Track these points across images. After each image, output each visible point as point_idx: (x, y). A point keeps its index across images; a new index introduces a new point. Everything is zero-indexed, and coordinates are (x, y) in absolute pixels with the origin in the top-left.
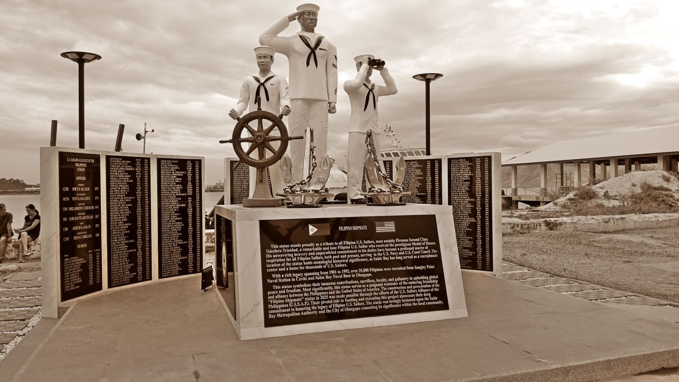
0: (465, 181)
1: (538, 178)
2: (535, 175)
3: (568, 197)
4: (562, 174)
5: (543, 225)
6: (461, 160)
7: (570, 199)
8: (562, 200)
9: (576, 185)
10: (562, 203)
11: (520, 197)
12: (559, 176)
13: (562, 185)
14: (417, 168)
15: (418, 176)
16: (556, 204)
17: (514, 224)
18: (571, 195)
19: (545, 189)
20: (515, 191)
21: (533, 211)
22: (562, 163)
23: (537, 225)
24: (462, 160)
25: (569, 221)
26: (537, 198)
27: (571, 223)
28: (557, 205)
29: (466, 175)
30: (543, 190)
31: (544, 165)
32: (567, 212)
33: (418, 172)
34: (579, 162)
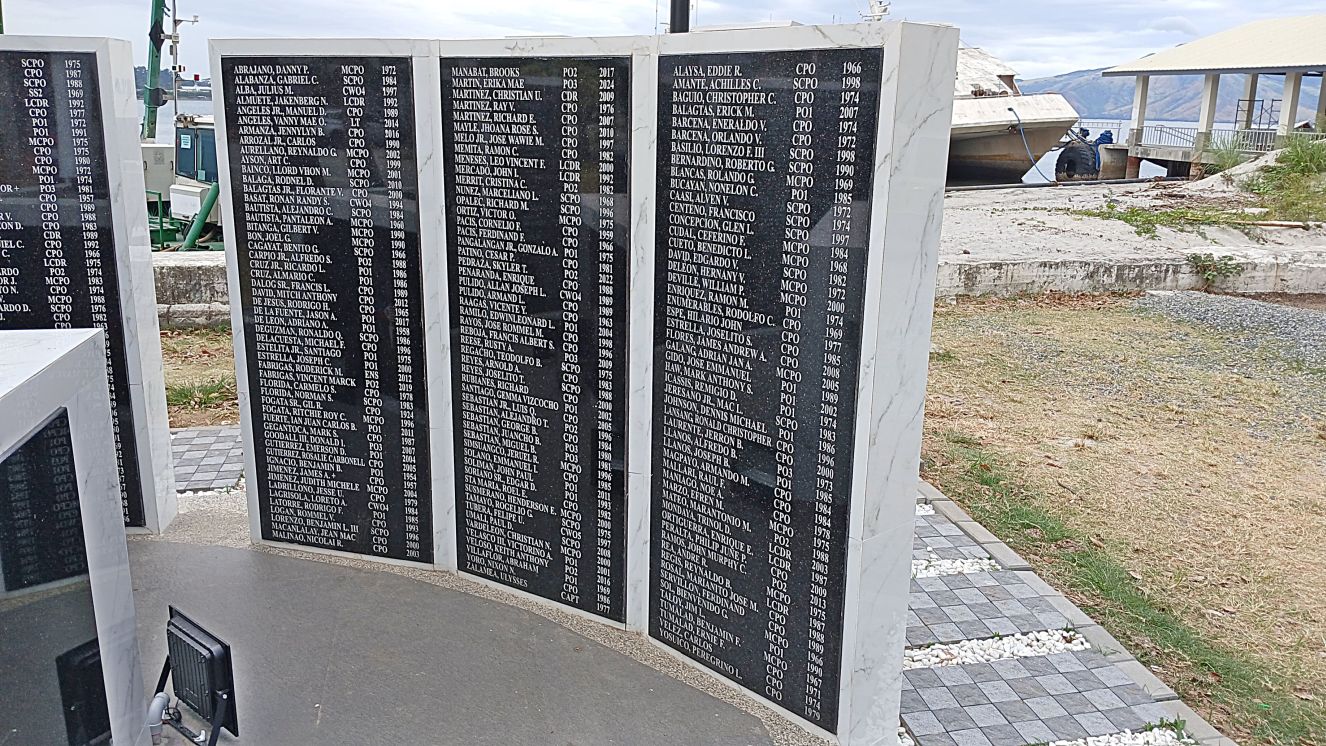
0: (734, 202)
1: (1195, 102)
2: (1190, 94)
3: (1261, 162)
4: (1252, 101)
5: (1186, 269)
6: (719, 70)
7: (1266, 169)
8: (1245, 170)
9: (1281, 130)
10: (1244, 178)
11: (1146, 152)
12: (1245, 105)
13: (1248, 126)
14: (520, 107)
15: (523, 151)
16: (1229, 180)
17: (1098, 266)
18: (1270, 159)
19: (1208, 135)
20: (1138, 134)
21: (1170, 196)
22: (1255, 73)
23: (1167, 271)
24: (726, 70)
25: (1265, 261)
26: (1186, 154)
27: (1272, 265)
28: (1232, 181)
29: (740, 164)
30: (1203, 138)
31: (1214, 76)
32: (1254, 205)
33: (524, 130)
34: (1298, 74)
